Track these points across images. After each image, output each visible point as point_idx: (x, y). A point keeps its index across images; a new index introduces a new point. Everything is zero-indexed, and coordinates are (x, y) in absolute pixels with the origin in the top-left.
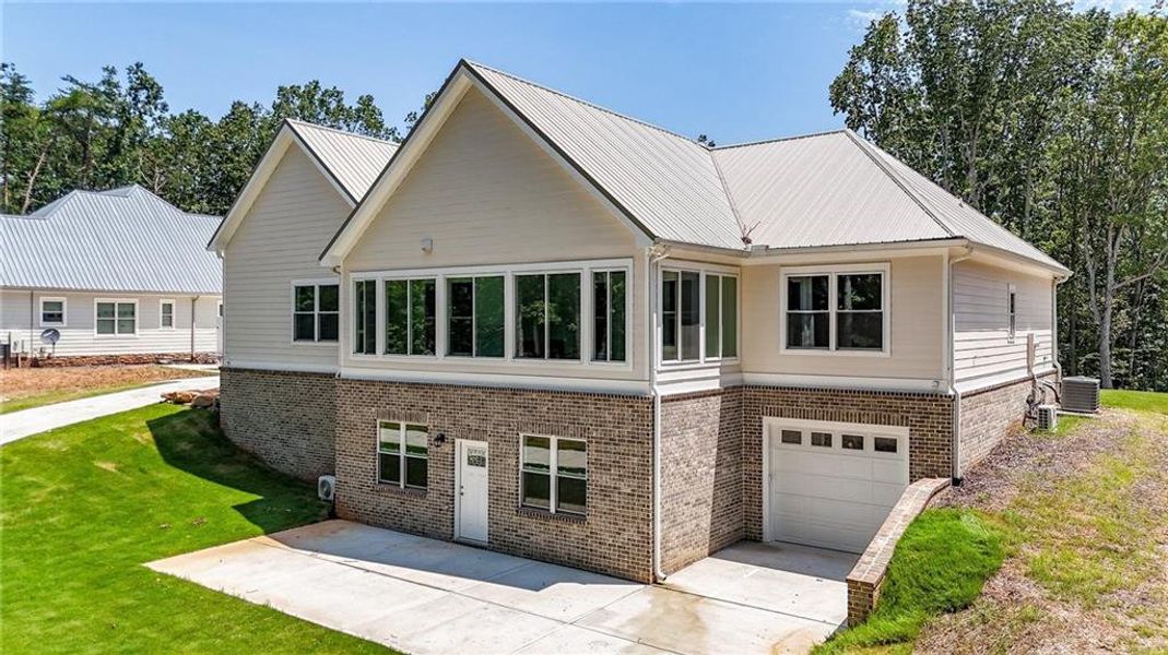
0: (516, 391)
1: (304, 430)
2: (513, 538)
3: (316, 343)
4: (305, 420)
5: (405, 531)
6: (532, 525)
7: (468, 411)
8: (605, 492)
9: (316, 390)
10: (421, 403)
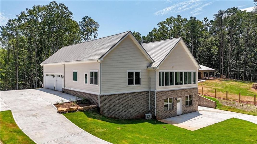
0: (186, 89)
1: (132, 107)
2: (185, 111)
3: (134, 85)
4: (132, 104)
5: (170, 117)
6: (187, 108)
7: (179, 94)
8: (195, 101)
9: (135, 96)
10: (173, 94)
